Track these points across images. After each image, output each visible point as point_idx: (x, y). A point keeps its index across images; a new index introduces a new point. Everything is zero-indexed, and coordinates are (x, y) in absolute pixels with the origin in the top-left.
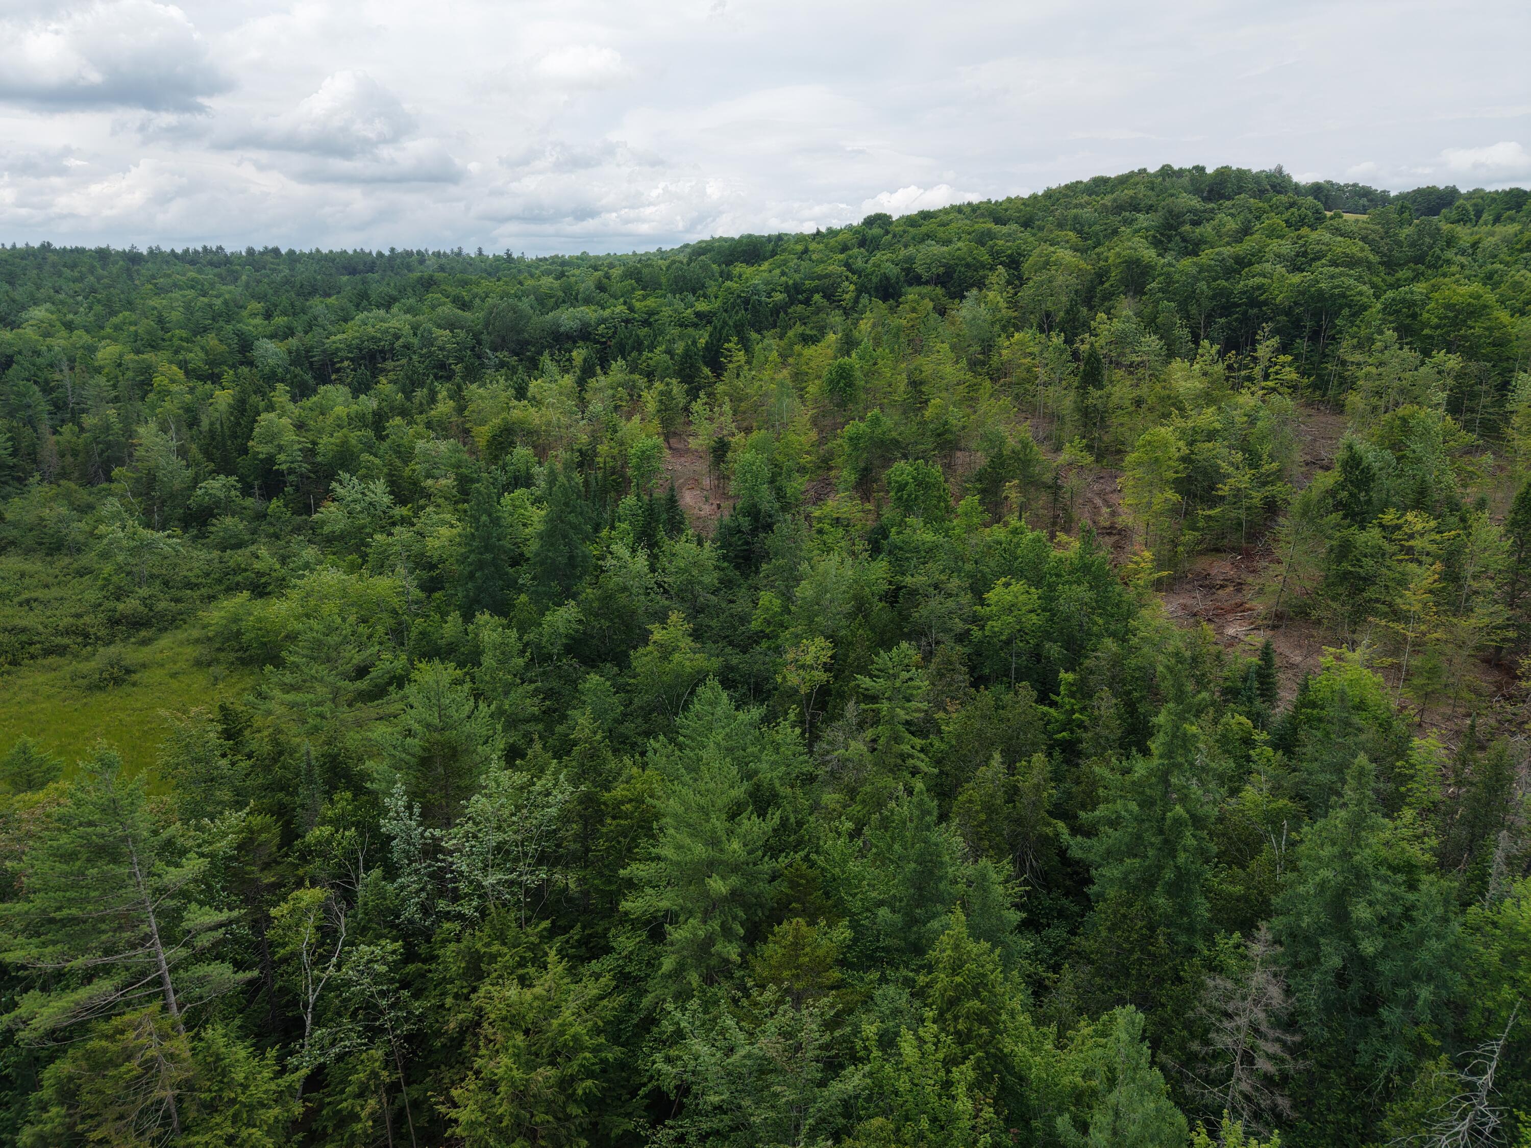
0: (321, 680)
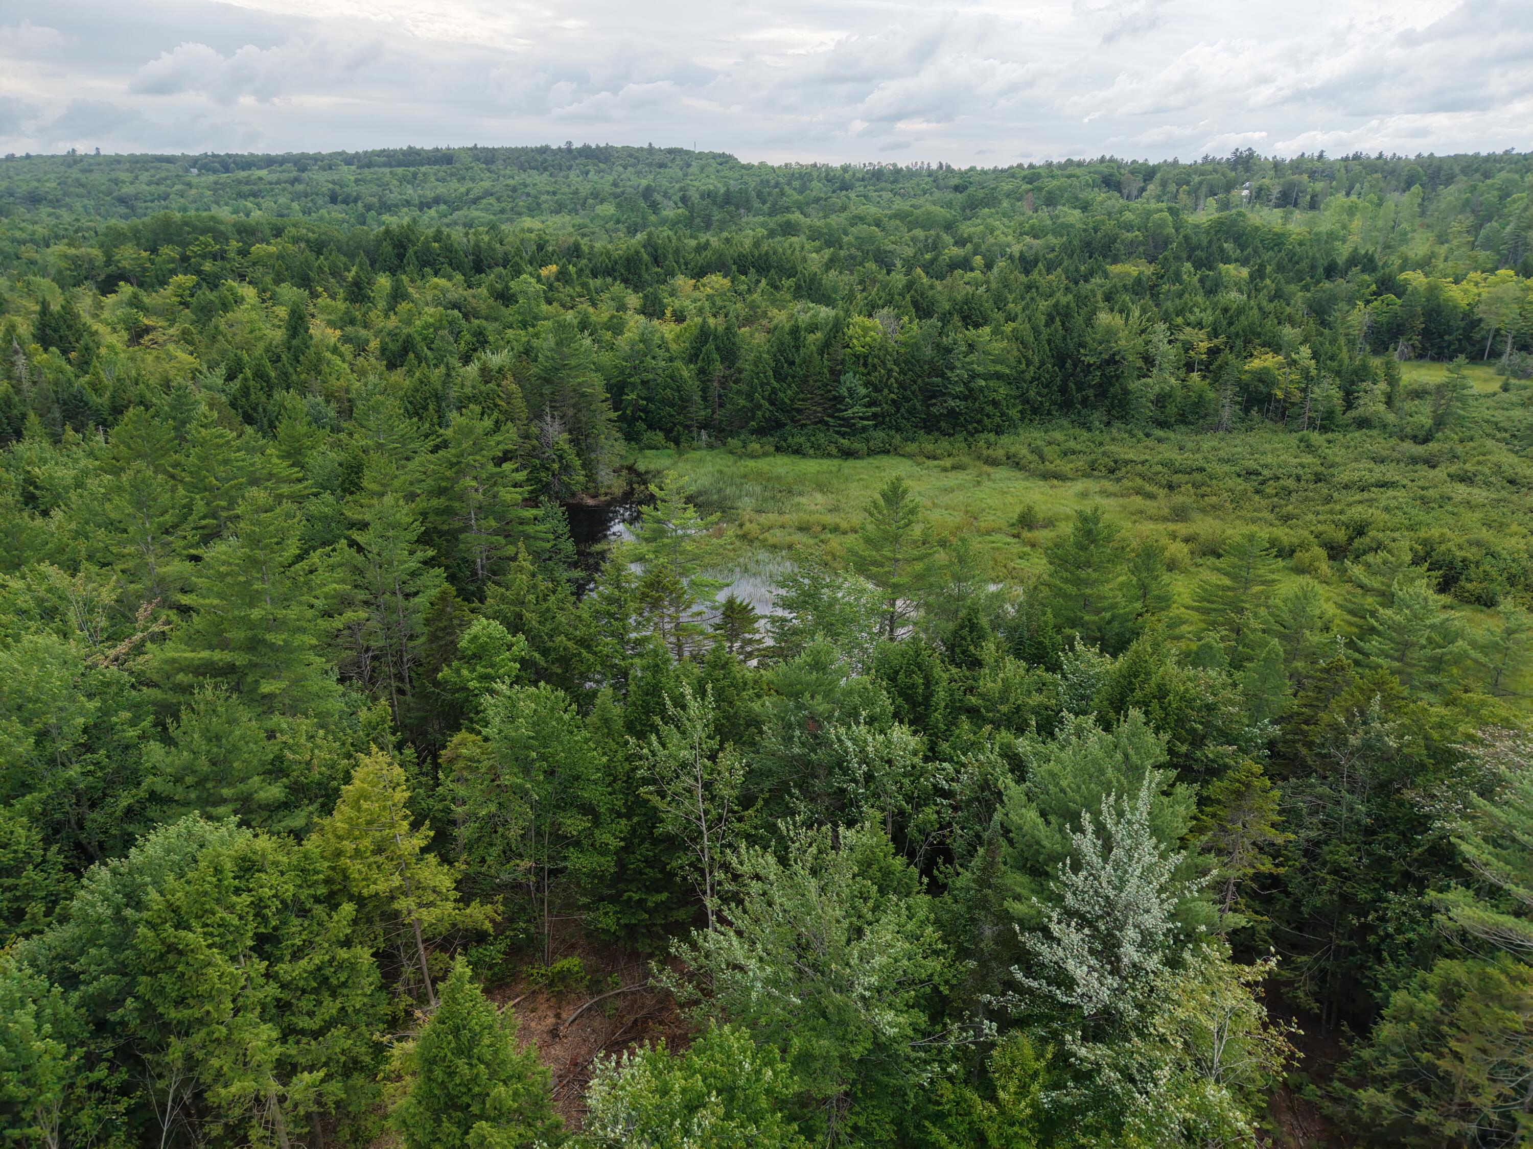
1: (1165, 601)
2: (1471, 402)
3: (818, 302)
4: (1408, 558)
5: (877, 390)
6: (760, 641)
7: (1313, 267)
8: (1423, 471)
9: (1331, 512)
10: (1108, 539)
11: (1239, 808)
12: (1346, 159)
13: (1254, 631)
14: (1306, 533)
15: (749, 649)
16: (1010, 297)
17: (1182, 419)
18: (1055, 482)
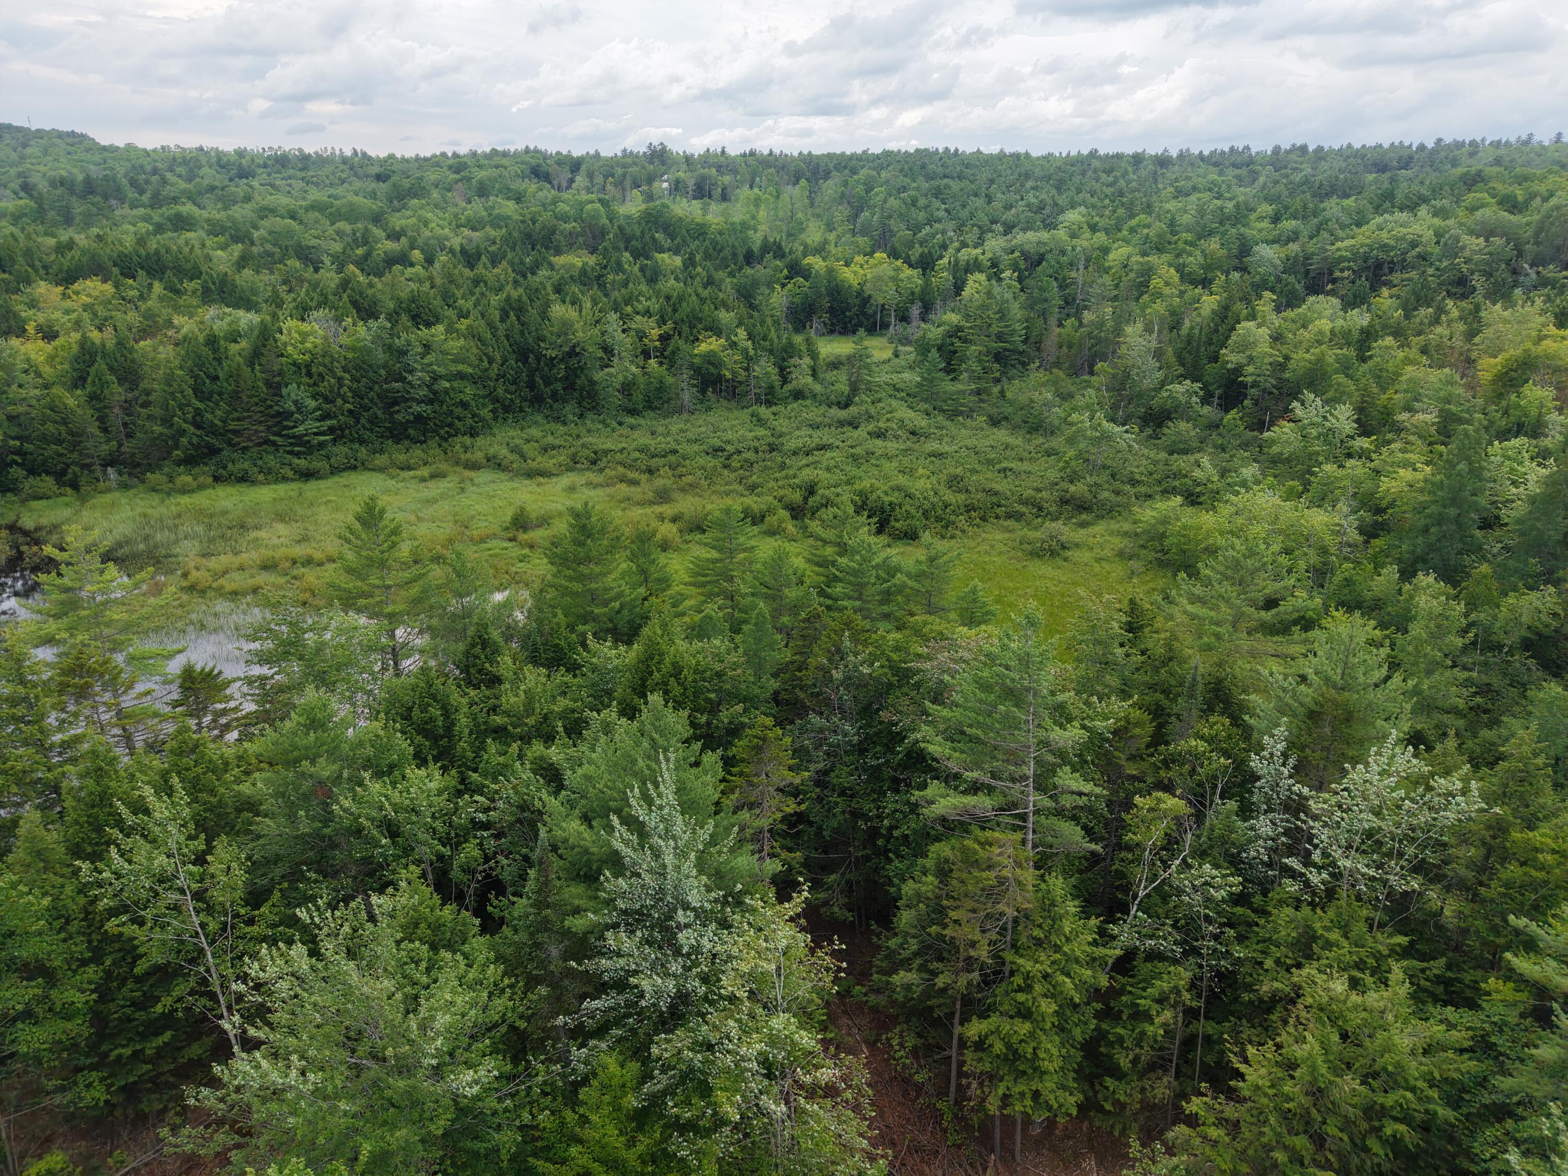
0: (1227, 601)
1: (665, 582)
2: (873, 367)
3: (236, 306)
4: (851, 510)
5: (327, 400)
6: (236, 709)
7: (735, 255)
8: (849, 432)
9: (787, 477)
10: (603, 531)
11: (760, 761)
12: (744, 155)
13: (743, 596)
14: (770, 499)
15: (223, 721)
16: (459, 293)
17: (649, 405)
18: (541, 479)
